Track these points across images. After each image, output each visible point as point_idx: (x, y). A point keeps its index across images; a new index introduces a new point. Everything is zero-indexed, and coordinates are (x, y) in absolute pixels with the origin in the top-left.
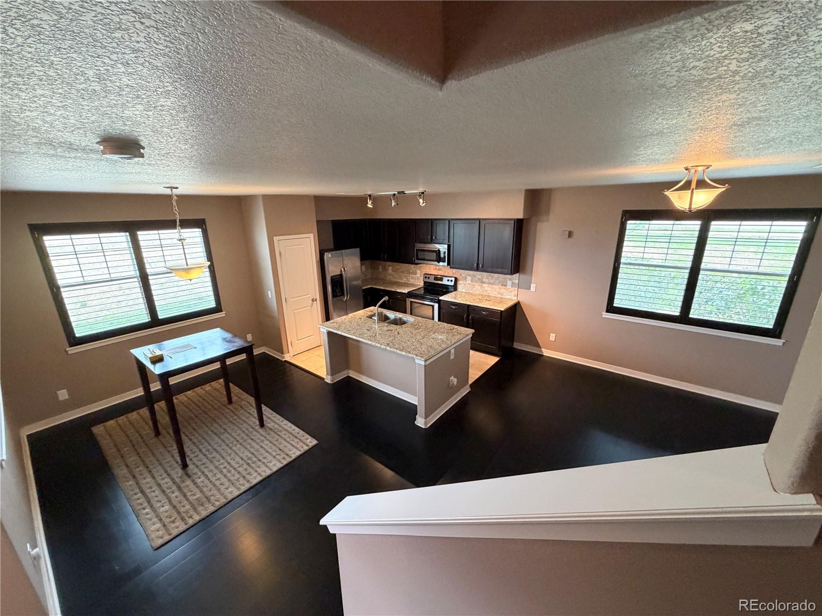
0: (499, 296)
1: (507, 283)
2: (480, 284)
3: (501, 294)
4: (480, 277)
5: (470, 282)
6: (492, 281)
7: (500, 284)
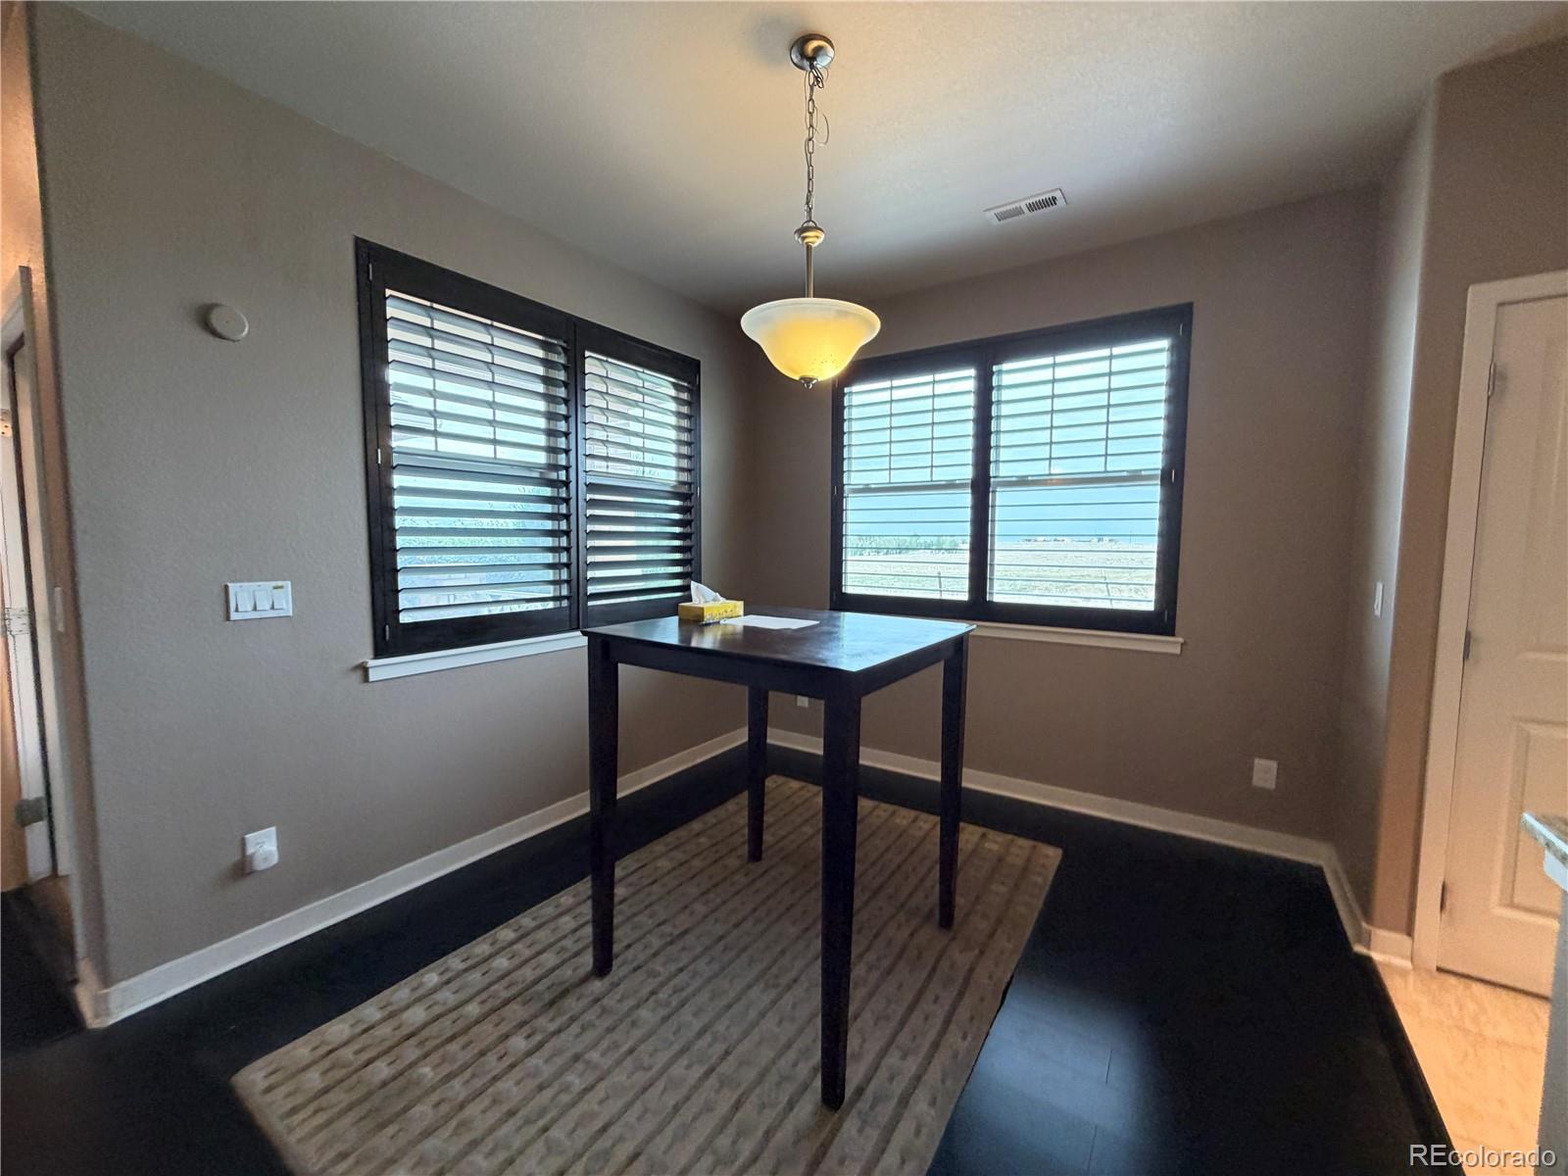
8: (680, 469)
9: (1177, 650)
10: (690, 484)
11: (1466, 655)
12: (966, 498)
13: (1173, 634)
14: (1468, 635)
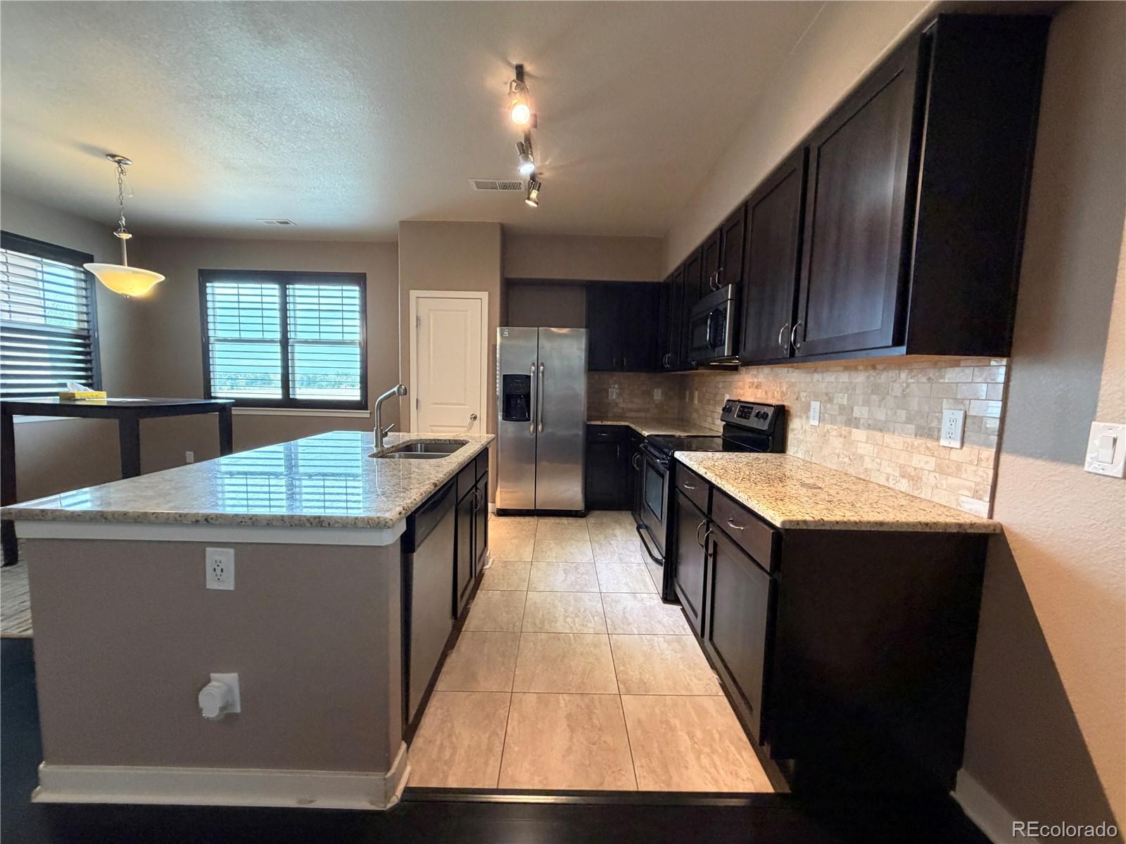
0: (904, 485)
1: (940, 420)
2: (845, 430)
3: (911, 478)
4: (845, 402)
5: (816, 423)
6: (881, 415)
7: (911, 427)
8: (80, 321)
9: (368, 416)
10: (88, 330)
11: (417, 408)
12: (278, 348)
13: (367, 410)
14: (417, 400)
